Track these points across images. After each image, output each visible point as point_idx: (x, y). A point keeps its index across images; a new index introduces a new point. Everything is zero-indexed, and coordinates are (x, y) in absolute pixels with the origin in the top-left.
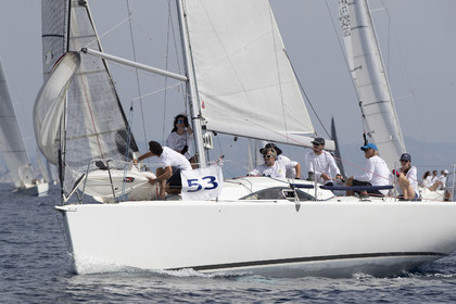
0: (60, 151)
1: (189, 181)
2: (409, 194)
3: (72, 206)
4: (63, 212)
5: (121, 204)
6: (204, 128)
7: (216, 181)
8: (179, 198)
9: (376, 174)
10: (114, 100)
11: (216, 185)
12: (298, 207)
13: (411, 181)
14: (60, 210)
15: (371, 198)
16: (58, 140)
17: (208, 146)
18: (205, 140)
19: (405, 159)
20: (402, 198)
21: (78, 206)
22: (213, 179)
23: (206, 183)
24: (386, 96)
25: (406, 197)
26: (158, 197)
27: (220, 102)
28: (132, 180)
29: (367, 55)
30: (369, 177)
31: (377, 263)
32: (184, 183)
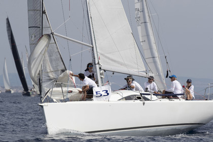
0: (40, 79)
1: (97, 92)
2: (190, 97)
3: (46, 104)
4: (42, 106)
5: (67, 102)
6: (100, 68)
7: (108, 92)
8: (92, 100)
9: (176, 88)
10: (59, 56)
11: (108, 94)
12: (144, 104)
13: (191, 91)
14: (41, 106)
15: (174, 99)
16: (39, 74)
17: (102, 77)
18: (101, 74)
19: (189, 82)
20: (187, 100)
21: (49, 104)
22: (107, 91)
23: (103, 93)
24: (156, 54)
25: (189, 99)
26: (83, 100)
27: (106, 57)
28: (71, 92)
29: (148, 36)
30: (173, 90)
31: (177, 128)
32: (95, 93)
